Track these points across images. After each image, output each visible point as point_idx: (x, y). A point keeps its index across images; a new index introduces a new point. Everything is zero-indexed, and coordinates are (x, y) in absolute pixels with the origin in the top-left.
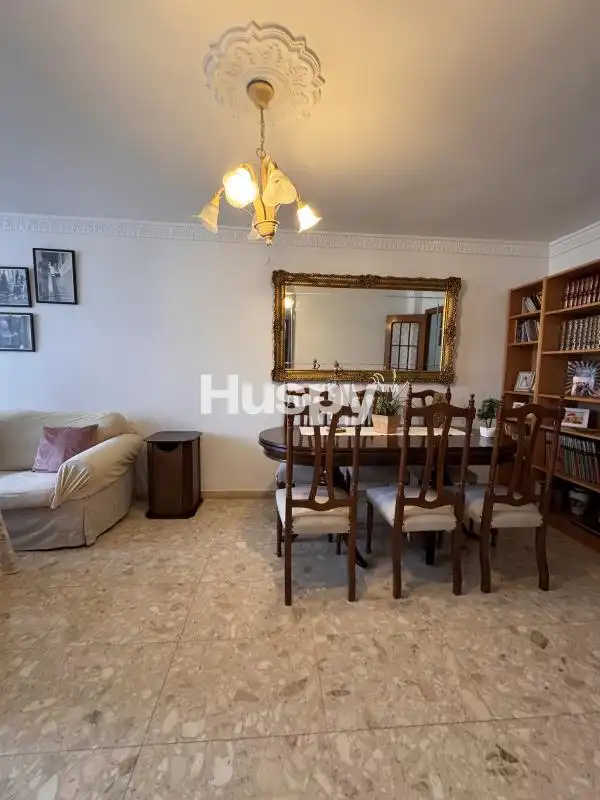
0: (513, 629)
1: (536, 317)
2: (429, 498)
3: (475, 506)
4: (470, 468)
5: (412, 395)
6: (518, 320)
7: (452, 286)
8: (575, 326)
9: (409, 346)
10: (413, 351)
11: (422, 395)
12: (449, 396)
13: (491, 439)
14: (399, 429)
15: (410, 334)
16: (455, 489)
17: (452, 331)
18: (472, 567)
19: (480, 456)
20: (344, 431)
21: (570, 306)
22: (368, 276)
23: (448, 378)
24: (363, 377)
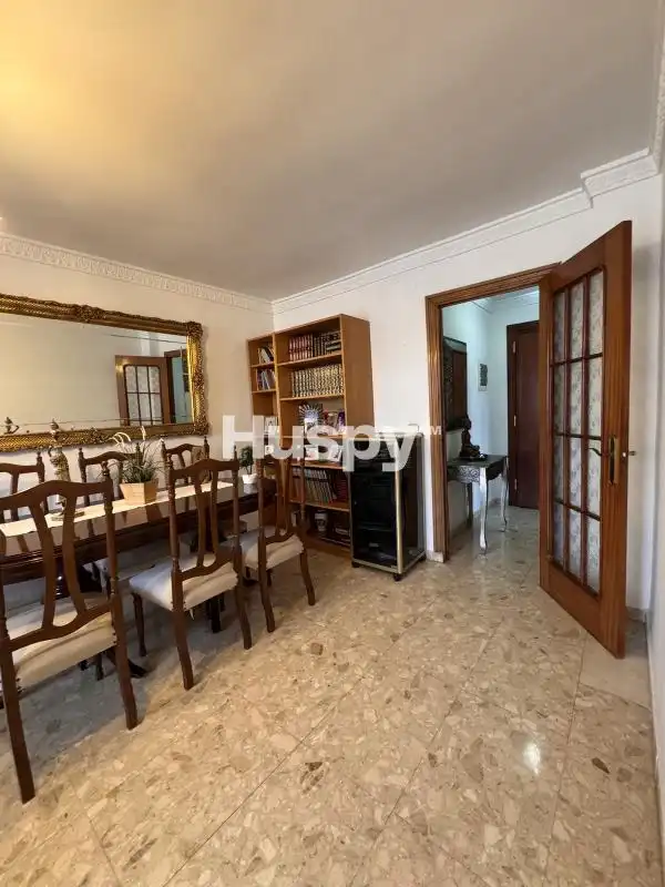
0: (298, 652)
1: (272, 367)
2: (207, 563)
3: (251, 554)
4: (243, 518)
5: (166, 453)
6: (258, 371)
7: (193, 330)
8: (300, 376)
9: (149, 393)
10: (156, 401)
11: (179, 451)
12: (207, 447)
13: (254, 485)
14: (159, 494)
15: (149, 380)
16: (230, 543)
17: (200, 380)
18: (257, 614)
19: (248, 503)
20: (82, 514)
21: (295, 359)
22: (85, 307)
23: (203, 429)
24: (98, 437)
